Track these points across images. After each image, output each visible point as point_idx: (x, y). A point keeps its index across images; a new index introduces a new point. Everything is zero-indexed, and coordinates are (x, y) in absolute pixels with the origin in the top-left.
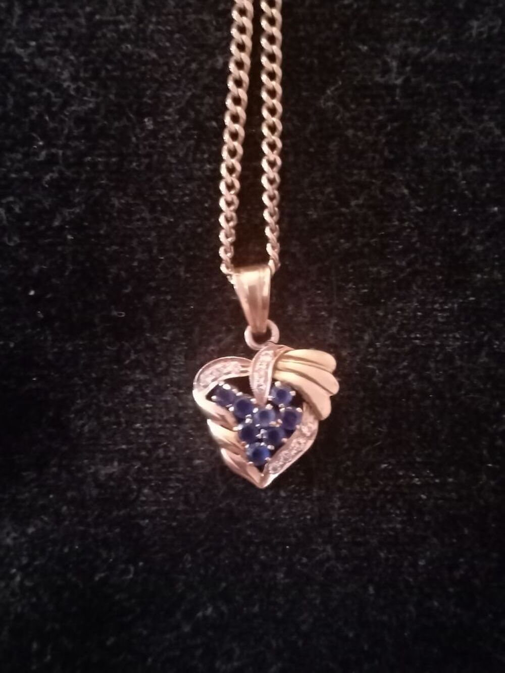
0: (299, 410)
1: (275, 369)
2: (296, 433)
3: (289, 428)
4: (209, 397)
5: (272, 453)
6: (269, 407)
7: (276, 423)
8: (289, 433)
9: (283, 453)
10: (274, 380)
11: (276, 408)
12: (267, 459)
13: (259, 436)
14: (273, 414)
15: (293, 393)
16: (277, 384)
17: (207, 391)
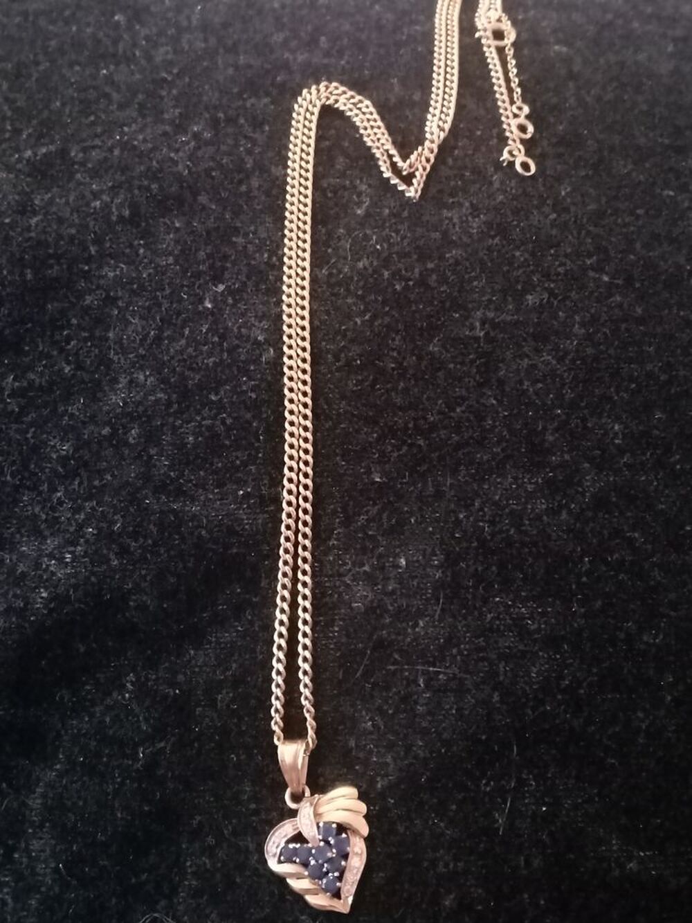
0: (344, 836)
1: (316, 815)
2: (350, 855)
4: (280, 862)
5: (340, 878)
6: (322, 844)
7: (332, 854)
8: (346, 857)
9: (348, 876)
10: (318, 824)
11: (328, 843)
12: (339, 885)
13: (325, 870)
14: (327, 848)
15: (335, 826)
16: (321, 825)
17: (276, 859)
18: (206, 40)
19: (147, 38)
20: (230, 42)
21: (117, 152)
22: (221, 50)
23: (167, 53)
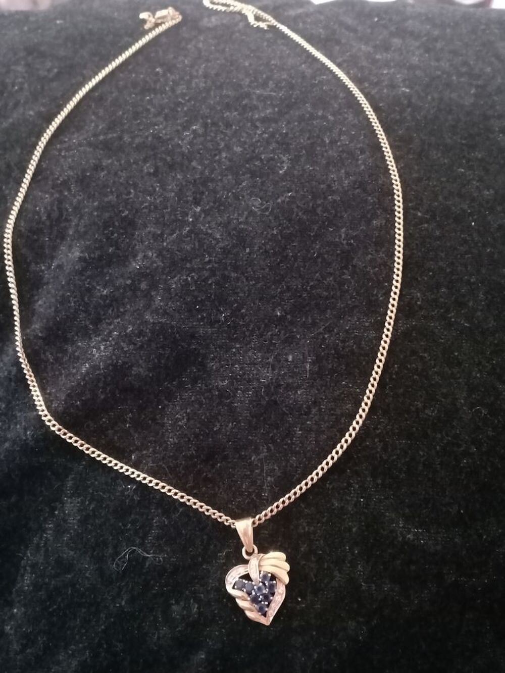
0: (274, 582)
1: (259, 566)
2: (276, 594)
3: (272, 592)
4: (233, 588)
5: (268, 606)
6: (261, 584)
7: (266, 591)
8: (273, 594)
9: (273, 605)
10: (260, 571)
11: (264, 584)
12: (267, 609)
13: (260, 599)
14: (263, 587)
15: (270, 575)
16: (262, 573)
17: (232, 585)
18: (205, 83)
19: (173, 81)
20: (219, 83)
21: (150, 139)
22: (213, 88)
23: (183, 89)
